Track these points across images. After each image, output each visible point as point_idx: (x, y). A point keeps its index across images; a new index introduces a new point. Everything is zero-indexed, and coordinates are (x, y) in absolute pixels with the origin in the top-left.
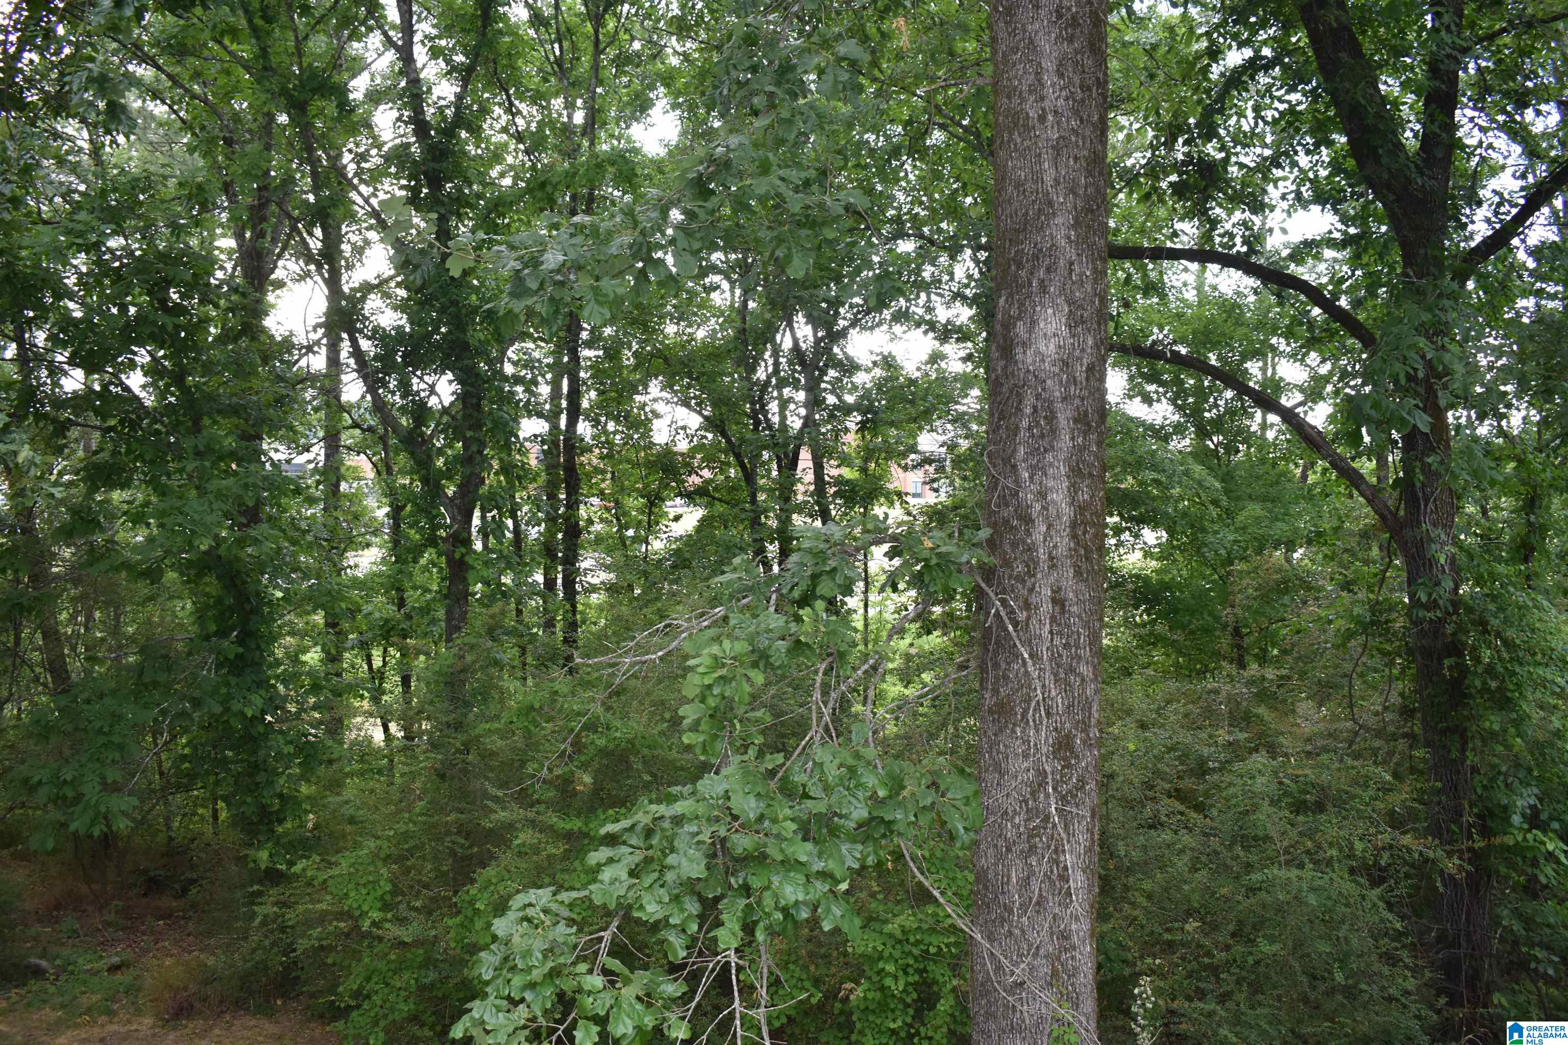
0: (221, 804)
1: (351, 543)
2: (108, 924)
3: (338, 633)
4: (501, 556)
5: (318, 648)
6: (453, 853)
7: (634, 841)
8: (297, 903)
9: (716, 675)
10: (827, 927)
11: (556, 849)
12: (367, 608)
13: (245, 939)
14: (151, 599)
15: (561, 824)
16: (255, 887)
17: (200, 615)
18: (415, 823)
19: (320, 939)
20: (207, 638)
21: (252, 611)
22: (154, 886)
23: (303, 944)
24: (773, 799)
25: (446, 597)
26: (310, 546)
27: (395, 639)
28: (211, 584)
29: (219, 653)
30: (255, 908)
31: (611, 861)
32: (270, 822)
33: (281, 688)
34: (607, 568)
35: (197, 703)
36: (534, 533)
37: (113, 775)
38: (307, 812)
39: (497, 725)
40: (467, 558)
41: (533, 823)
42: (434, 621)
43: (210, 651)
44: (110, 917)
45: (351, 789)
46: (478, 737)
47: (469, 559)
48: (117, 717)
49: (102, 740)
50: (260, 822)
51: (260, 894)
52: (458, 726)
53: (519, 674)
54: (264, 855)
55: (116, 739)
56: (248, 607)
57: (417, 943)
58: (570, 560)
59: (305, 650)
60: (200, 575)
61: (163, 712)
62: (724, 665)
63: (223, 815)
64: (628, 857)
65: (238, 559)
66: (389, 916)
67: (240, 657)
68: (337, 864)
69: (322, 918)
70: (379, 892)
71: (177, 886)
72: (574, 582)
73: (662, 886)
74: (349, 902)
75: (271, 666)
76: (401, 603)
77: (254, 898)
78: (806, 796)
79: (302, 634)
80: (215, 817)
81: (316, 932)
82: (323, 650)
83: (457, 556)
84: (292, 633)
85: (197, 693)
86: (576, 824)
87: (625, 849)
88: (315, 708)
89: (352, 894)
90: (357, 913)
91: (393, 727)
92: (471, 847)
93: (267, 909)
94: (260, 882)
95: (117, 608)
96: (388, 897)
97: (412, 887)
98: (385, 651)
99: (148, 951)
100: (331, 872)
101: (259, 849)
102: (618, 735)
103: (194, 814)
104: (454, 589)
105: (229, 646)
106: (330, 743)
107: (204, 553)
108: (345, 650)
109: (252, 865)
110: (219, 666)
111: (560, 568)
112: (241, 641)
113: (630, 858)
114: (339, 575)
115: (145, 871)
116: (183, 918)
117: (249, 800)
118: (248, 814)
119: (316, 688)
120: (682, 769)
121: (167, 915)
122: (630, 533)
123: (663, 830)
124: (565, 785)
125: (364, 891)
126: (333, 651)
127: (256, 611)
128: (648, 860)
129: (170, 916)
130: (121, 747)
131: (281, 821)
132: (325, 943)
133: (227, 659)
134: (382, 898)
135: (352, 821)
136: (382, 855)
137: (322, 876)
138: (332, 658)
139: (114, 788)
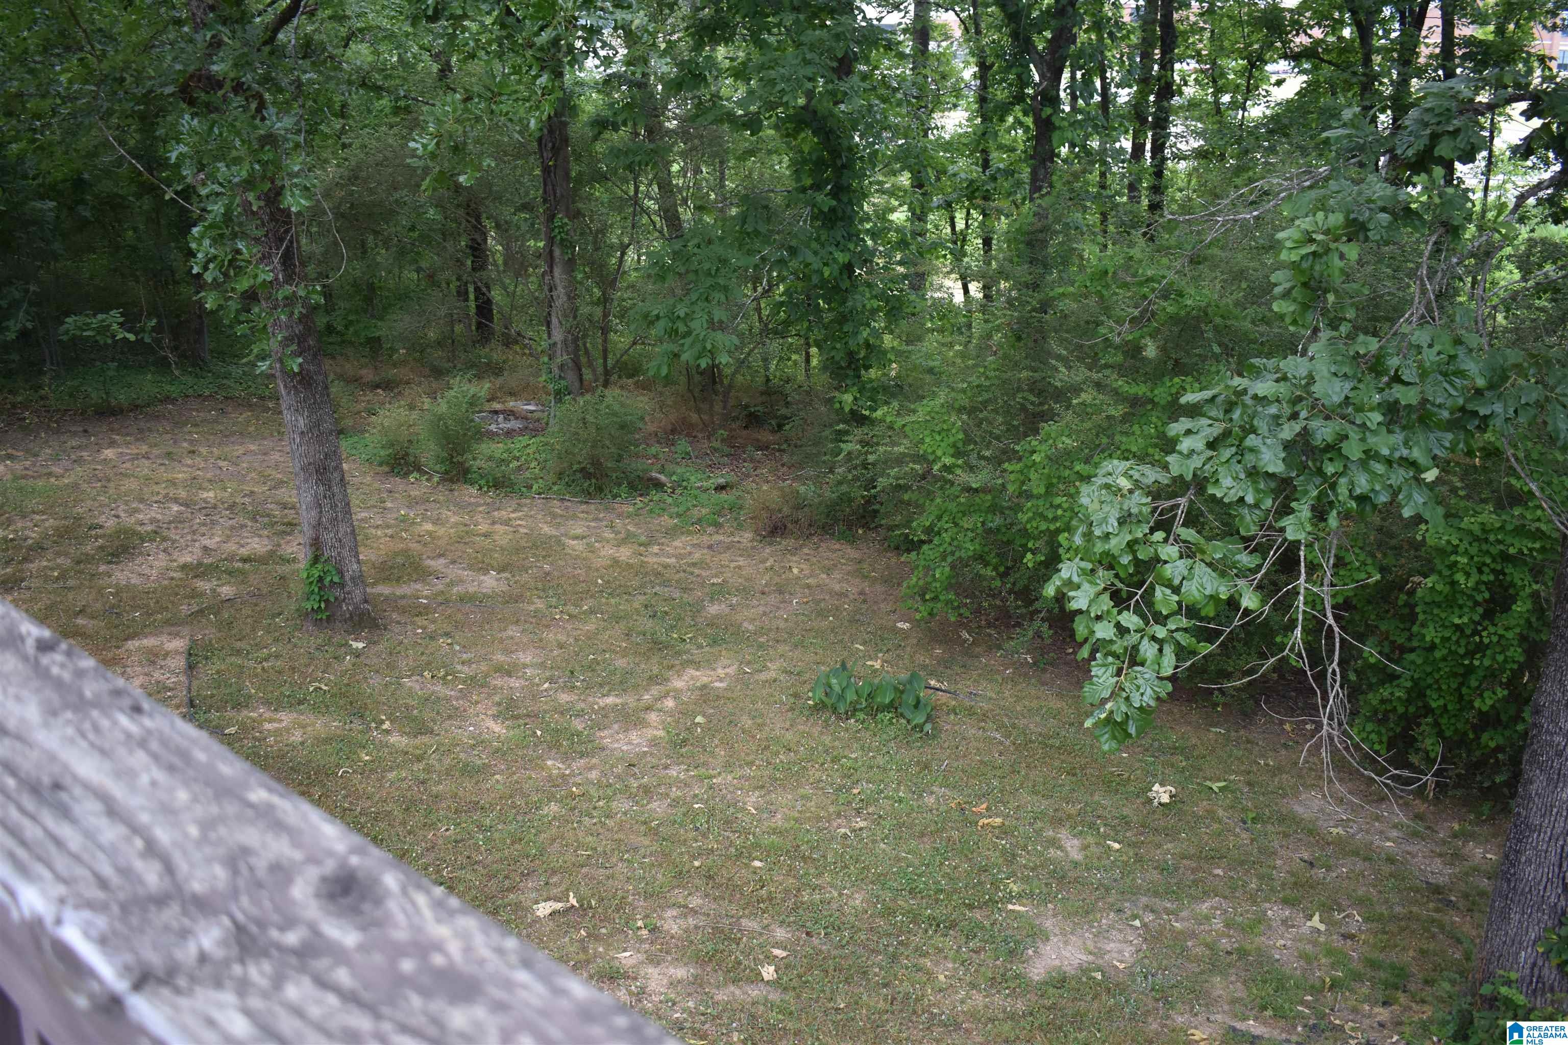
0: (814, 350)
1: (938, 104)
2: (716, 450)
3: (924, 194)
4: (1089, 118)
5: (905, 207)
6: (1023, 408)
7: (1213, 413)
8: (878, 444)
9: (1304, 251)
10: (1407, 513)
11: (1117, 411)
12: (951, 169)
13: (831, 471)
14: (751, 153)
15: (1126, 388)
16: (841, 426)
17: (797, 167)
18: (987, 378)
19: (897, 479)
20: (803, 190)
21: (844, 166)
22: (753, 420)
23: (882, 482)
24: (1360, 381)
25: (1032, 157)
26: (899, 104)
27: (979, 201)
28: (808, 140)
29: (814, 206)
30: (842, 445)
31: (1189, 432)
32: (857, 369)
33: (869, 243)
34: (1197, 134)
35: (793, 251)
36: (1124, 96)
37: (719, 314)
38: (891, 361)
39: (1071, 289)
40: (1054, 119)
41: (1098, 385)
42: (1019, 184)
43: (807, 204)
44: (717, 444)
45: (931, 342)
46: (1053, 299)
47: (1056, 121)
48: (724, 261)
49: (709, 282)
50: (849, 366)
51: (847, 433)
52: (1035, 287)
53: (1100, 239)
54: (848, 398)
55: (721, 281)
56: (839, 163)
57: (984, 490)
58: (1161, 124)
59: (893, 210)
60: (797, 131)
61: (763, 259)
62: (1312, 241)
63: (814, 362)
64: (1207, 429)
65: (832, 115)
66: (960, 462)
67: (832, 210)
68: (914, 411)
69: (899, 461)
70: (952, 439)
71: (773, 422)
72: (1163, 146)
73: (1239, 462)
74: (924, 447)
75: (862, 221)
76: (986, 165)
77: (840, 436)
78: (1397, 379)
79: (891, 193)
80: (808, 360)
81: (893, 472)
82: (909, 209)
83: (1044, 116)
84: (882, 191)
85: (794, 243)
86: (1141, 390)
87: (1205, 421)
88: (900, 263)
89: (927, 440)
90: (931, 458)
91: (974, 287)
92: (1041, 404)
93: (851, 446)
94: (845, 422)
95: (722, 163)
96: (960, 445)
97: (984, 438)
98: (968, 213)
99: (748, 476)
100: (908, 419)
101: (846, 391)
102: (1189, 302)
103: (789, 359)
104: (1039, 149)
105: (824, 200)
106: (913, 297)
107: (802, 108)
108: (931, 210)
109: (837, 406)
110: (814, 218)
111: (1150, 134)
112: (834, 194)
113: (1209, 430)
114: (926, 135)
115: (747, 406)
116: (779, 450)
117: (838, 346)
118: (837, 358)
119: (903, 244)
120: (1254, 342)
121: (764, 447)
122: (1226, 98)
123: (1245, 406)
124: (1134, 351)
125: (938, 438)
126: (918, 212)
127: (847, 166)
128: (1227, 434)
129: (767, 448)
130: (726, 289)
131: (867, 368)
132: (901, 482)
133: (821, 211)
134: (954, 445)
135: (931, 371)
136: (957, 406)
137: (900, 422)
138: (919, 216)
139: (721, 326)
